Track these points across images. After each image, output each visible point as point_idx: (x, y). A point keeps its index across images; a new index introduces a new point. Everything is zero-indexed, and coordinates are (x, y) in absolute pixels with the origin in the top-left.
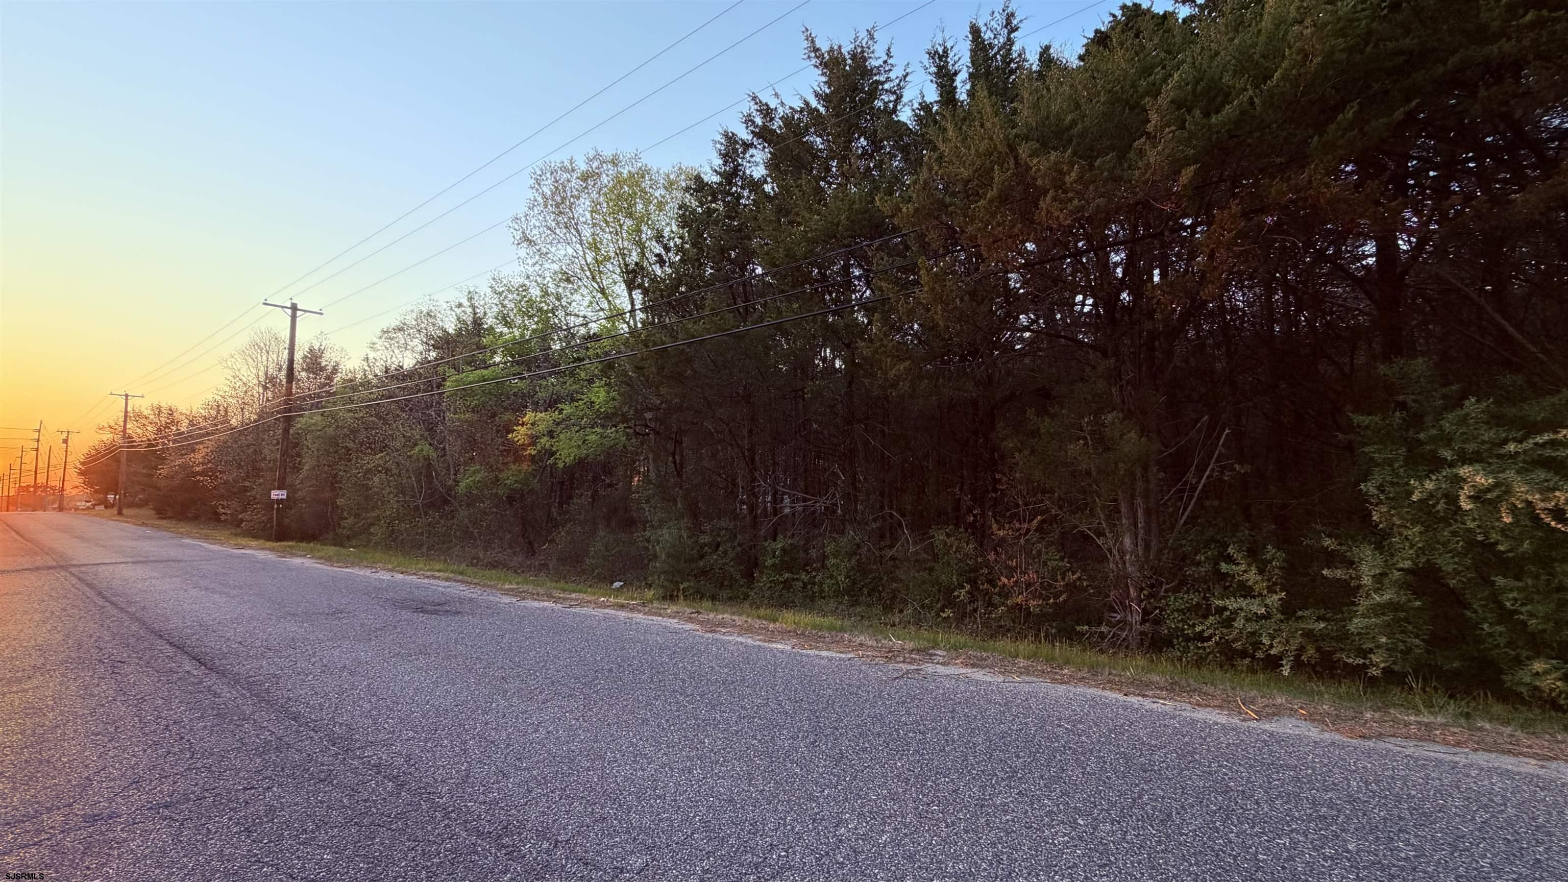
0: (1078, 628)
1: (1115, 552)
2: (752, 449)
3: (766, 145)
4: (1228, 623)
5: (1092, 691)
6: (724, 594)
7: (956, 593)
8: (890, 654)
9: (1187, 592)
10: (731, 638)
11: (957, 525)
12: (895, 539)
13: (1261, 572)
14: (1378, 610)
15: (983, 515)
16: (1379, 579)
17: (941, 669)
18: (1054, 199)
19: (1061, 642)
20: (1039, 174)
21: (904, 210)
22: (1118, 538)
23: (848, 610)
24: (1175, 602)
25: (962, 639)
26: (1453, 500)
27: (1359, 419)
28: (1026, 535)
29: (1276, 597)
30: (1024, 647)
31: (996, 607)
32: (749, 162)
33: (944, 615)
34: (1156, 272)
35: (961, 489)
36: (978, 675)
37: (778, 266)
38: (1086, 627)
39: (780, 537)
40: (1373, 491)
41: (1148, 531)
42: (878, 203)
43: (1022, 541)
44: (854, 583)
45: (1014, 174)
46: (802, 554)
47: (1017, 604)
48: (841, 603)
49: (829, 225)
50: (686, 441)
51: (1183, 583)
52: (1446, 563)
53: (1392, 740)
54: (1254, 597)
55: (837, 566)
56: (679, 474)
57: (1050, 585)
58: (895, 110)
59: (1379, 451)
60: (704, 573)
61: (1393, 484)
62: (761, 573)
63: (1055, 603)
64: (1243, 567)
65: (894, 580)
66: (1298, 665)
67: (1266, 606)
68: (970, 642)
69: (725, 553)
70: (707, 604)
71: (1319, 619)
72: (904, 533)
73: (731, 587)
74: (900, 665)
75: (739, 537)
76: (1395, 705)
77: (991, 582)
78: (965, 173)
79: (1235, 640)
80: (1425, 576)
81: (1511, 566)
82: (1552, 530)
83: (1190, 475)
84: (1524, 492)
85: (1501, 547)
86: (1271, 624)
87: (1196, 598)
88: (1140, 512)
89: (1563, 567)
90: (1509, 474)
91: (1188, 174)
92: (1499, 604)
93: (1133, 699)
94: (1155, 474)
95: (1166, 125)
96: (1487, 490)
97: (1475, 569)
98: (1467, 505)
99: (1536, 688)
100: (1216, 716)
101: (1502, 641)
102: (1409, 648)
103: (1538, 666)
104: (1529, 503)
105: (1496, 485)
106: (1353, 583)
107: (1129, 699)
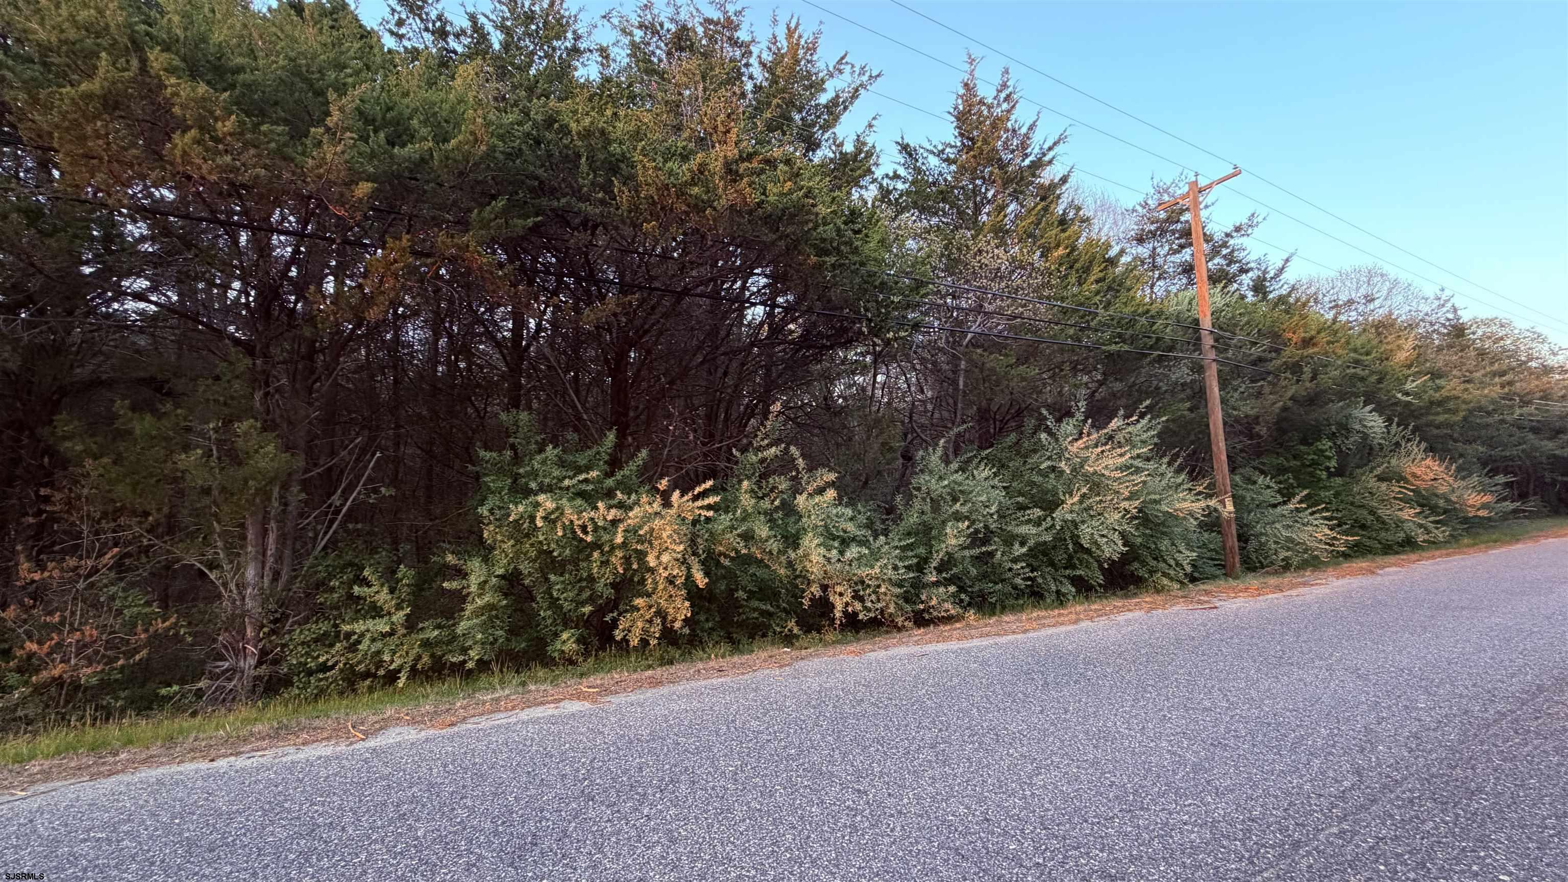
0: (163, 692)
1: (232, 586)
4: (353, 648)
9: (316, 622)
13: (392, 591)
14: (479, 612)
18: (198, 141)
20: (178, 100)
22: (237, 570)
24: (302, 634)
26: (532, 518)
27: (482, 453)
28: (88, 576)
29: (401, 614)
38: (176, 688)
40: (486, 513)
41: (279, 558)
43: (80, 586)
45: (135, 81)
47: (55, 678)
51: (313, 612)
54: (382, 617)
57: (122, 642)
61: (500, 508)
63: (127, 665)
64: (375, 589)
66: (414, 672)
67: (392, 623)
71: (436, 627)
76: (480, 689)
79: (359, 663)
80: (512, 579)
81: (558, 566)
82: (582, 540)
83: (335, 497)
84: (570, 514)
85: (555, 554)
86: (393, 641)
87: (324, 627)
88: (272, 538)
89: (583, 564)
90: (564, 501)
91: (364, 188)
92: (551, 596)
93: (222, 764)
94: (296, 495)
95: (348, 129)
96: (552, 512)
97: (541, 570)
98: (539, 523)
99: (563, 652)
100: (324, 750)
101: (549, 622)
102: (496, 640)
103: (565, 636)
104: (572, 522)
105: (557, 508)
106: (465, 592)
107: (215, 764)
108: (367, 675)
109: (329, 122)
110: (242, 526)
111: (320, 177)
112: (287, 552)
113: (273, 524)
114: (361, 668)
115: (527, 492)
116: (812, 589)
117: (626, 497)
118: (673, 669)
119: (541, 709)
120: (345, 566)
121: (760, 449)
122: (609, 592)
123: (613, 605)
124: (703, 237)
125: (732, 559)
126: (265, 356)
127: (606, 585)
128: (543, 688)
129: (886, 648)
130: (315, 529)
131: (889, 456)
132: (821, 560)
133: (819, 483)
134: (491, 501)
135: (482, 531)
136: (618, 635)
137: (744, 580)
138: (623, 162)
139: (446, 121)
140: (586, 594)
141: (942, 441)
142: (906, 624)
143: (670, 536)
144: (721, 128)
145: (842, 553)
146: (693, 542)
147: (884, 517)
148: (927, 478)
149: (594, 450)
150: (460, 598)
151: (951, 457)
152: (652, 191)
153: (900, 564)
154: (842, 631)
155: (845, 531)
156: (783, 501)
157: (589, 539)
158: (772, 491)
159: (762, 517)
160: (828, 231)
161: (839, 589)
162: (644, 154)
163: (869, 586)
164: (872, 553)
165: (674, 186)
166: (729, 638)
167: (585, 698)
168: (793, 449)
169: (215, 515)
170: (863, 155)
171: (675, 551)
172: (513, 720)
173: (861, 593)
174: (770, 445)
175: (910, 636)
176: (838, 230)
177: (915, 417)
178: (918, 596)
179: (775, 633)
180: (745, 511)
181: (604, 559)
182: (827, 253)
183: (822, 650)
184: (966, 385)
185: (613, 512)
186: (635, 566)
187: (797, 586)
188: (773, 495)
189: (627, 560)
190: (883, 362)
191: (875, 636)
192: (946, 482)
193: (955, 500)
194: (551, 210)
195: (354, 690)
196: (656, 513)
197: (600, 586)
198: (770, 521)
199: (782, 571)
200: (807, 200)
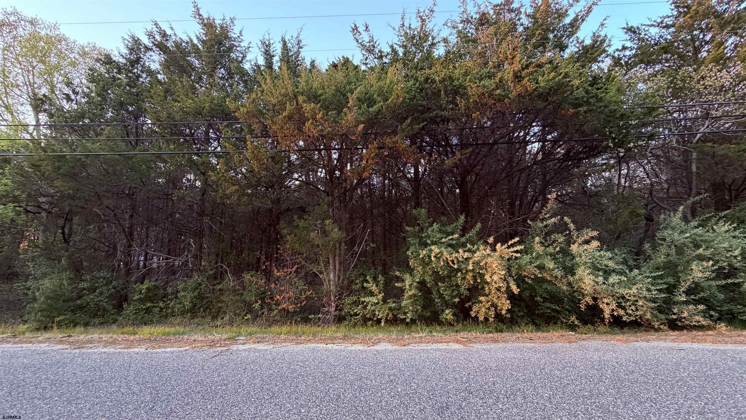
0: (310, 317)
1: (327, 280)
2: (131, 227)
3: (162, 53)
4: (365, 307)
5: (313, 345)
6: (96, 321)
7: (253, 306)
8: (212, 343)
9: (352, 296)
10: (96, 350)
11: (257, 271)
12: (222, 279)
13: (377, 286)
14: (410, 297)
15: (271, 265)
16: (411, 285)
17: (241, 347)
18: (312, 123)
19: (302, 324)
20: (306, 111)
21: (241, 110)
22: (328, 275)
23: (190, 321)
24: (348, 300)
25: (254, 329)
26: (430, 257)
27: (407, 228)
28: (290, 274)
29: (381, 295)
30: (285, 329)
31: (273, 310)
32: (148, 58)
33: (246, 318)
34: (349, 164)
35: (260, 253)
36: (260, 347)
37: (161, 121)
38: (313, 316)
39: (146, 281)
40: (410, 254)
41: (340, 271)
42: (227, 103)
43: (288, 278)
44: (195, 305)
45: (295, 108)
46: (162, 291)
47: (283, 308)
48: (185, 318)
49: (198, 107)
50: (76, 219)
51: (351, 292)
52: (428, 279)
53: (412, 345)
54: (374, 296)
55: (185, 297)
56: (66, 241)
57: (299, 298)
58: (241, 62)
59: (412, 240)
60: (81, 308)
61: (415, 252)
62: (129, 304)
63: (300, 306)
64: (371, 284)
65: (219, 302)
66: (387, 321)
67: (378, 299)
68: (258, 330)
69: (101, 294)
70: (79, 329)
71: (394, 302)
72: (228, 276)
73: (103, 316)
74: (218, 349)
75: (114, 283)
76: (413, 332)
77: (272, 298)
78: (274, 101)
79: (367, 314)
80: (422, 284)
81: (442, 279)
82: (451, 267)
83: (356, 247)
84: (446, 255)
85: (440, 273)
86: (379, 306)
87: (355, 298)
88: (337, 263)
89: (453, 278)
90: (443, 249)
91: (361, 126)
92: (439, 292)
93: (329, 346)
94: (344, 247)
95: (355, 106)
96: (438, 254)
97: (434, 280)
98: (433, 259)
99: (447, 319)
100: (359, 347)
101: (440, 304)
102: (417, 310)
103: (447, 312)
104: (447, 258)
105: (440, 252)
106: (404, 288)
107: (328, 346)
108: (370, 319)
109: (349, 105)
110: (328, 258)
111: (347, 126)
112: (342, 268)
113: (337, 258)
114: (368, 316)
115: (426, 245)
116: (587, 299)
117: (472, 247)
118: (504, 335)
119: (440, 345)
120: (360, 275)
121: (543, 220)
122: (466, 293)
123: (468, 299)
124: (504, 114)
125: (532, 279)
126: (332, 196)
127: (465, 289)
128: (440, 335)
129: (648, 341)
130: (350, 260)
131: (635, 220)
132: (592, 283)
133: (586, 237)
134: (412, 249)
135: (409, 262)
136: (473, 314)
137: (540, 291)
138: (460, 88)
139: (386, 92)
140: (455, 293)
141: (681, 208)
142: (662, 327)
143: (497, 267)
144: (510, 57)
145: (606, 279)
146: (509, 270)
147: (635, 257)
148: (670, 232)
149: (455, 224)
150: (402, 290)
151: (690, 218)
152: (476, 98)
153: (653, 288)
154: (610, 326)
155: (607, 266)
156: (561, 248)
157: (456, 267)
158: (554, 242)
159: (549, 257)
160: (581, 93)
161: (606, 301)
162: (470, 81)
163: (628, 300)
164: (628, 280)
165: (487, 92)
166: (533, 322)
167: (460, 343)
168: (566, 219)
169: (321, 254)
170: (598, 43)
171: (500, 274)
172: (429, 348)
173: (623, 304)
174: (551, 217)
175: (666, 335)
176: (587, 92)
177: (654, 193)
178: (670, 309)
179: (562, 322)
180: (538, 253)
181: (463, 276)
182: (581, 105)
183: (597, 336)
184: (697, 168)
185: (466, 254)
186: (479, 281)
187: (574, 297)
188: (555, 245)
189: (474, 278)
190: (625, 162)
191: (637, 332)
192: (688, 235)
193: (697, 246)
194: (430, 118)
195: (366, 325)
196: (489, 255)
197: (462, 289)
198: (553, 259)
199: (565, 288)
200: (565, 80)
